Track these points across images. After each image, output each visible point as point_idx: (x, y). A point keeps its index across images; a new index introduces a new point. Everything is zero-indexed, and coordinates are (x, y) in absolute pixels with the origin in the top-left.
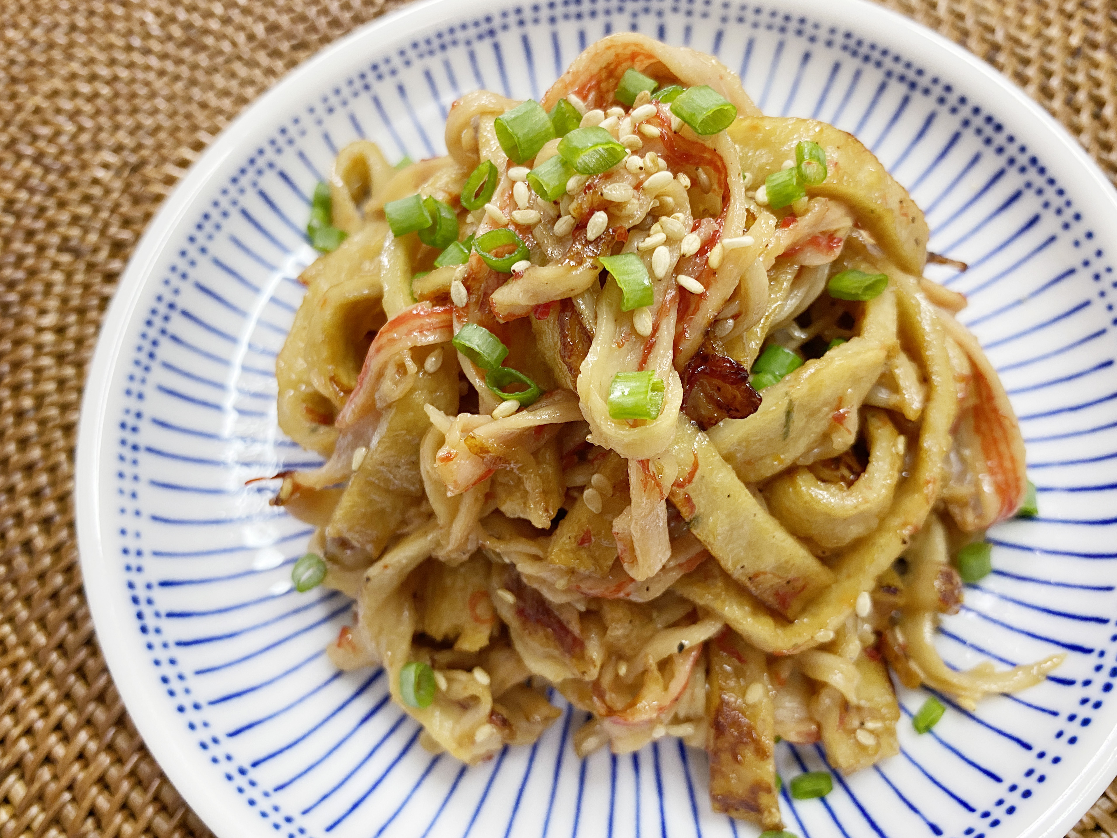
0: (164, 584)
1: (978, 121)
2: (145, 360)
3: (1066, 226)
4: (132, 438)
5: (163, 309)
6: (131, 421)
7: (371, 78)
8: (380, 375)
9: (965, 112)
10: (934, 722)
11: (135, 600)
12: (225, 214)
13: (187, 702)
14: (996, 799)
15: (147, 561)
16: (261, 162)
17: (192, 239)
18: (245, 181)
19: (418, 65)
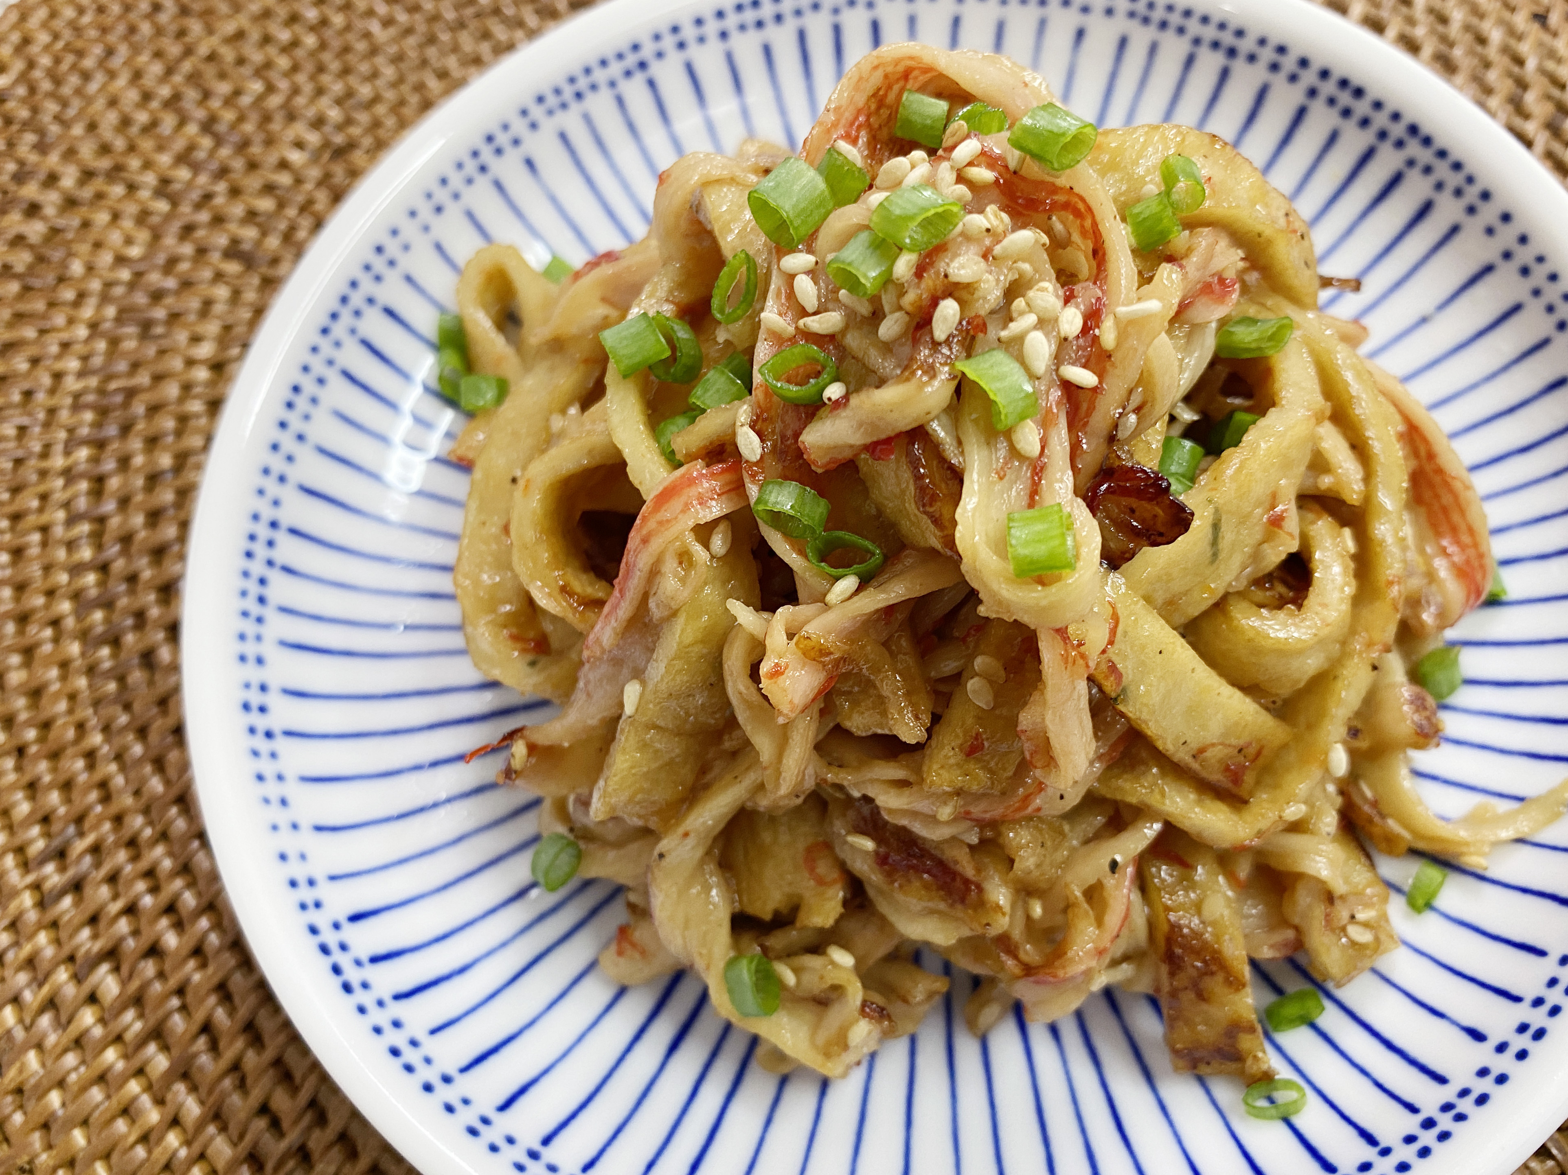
0: (356, 918)
1: (1329, 88)
2: (255, 609)
3: (1471, 210)
4: (262, 723)
5: (263, 531)
6: (255, 698)
7: (487, 154)
8: (654, 573)
9: (1309, 78)
10: (1434, 894)
11: (324, 949)
12: (321, 381)
13: (431, 1075)
14: (1546, 979)
15: (325, 891)
16: (357, 299)
17: (283, 425)
18: (339, 330)
19: (549, 127)
